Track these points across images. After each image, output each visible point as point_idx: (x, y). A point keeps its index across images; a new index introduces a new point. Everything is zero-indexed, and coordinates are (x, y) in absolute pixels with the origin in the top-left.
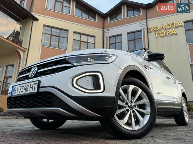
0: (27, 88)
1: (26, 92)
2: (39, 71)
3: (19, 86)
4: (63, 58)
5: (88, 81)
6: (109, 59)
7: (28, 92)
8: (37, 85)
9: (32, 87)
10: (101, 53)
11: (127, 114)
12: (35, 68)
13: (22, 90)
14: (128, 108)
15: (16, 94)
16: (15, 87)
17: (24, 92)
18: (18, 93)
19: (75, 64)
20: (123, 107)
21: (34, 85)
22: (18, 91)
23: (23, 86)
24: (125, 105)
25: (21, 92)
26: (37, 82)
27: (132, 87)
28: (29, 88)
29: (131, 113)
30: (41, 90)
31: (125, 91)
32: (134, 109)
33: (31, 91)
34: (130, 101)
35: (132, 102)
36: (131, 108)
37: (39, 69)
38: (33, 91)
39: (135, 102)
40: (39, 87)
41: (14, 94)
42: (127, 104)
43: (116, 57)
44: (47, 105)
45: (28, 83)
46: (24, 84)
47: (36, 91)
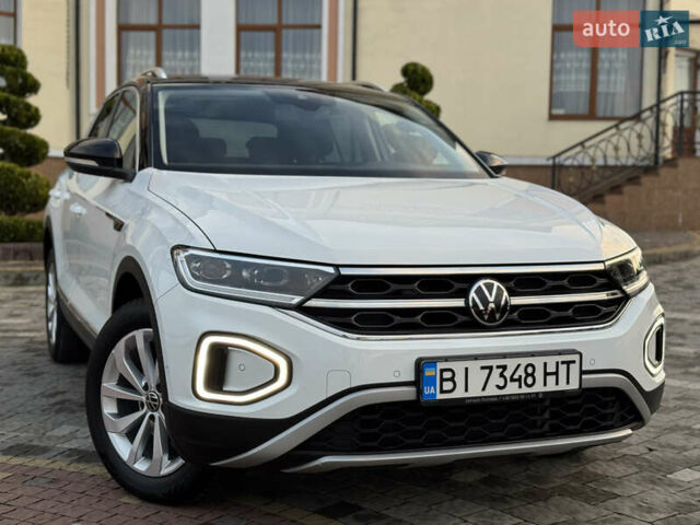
0: (530, 375)
1: (526, 390)
8: (575, 367)
9: (556, 373)
15: (457, 395)
16: (443, 366)
21: (563, 367)
25: (491, 386)
26: (577, 358)
28: (539, 375)
33: (551, 387)
38: (567, 387)
40: (581, 372)
41: (441, 397)
45: (532, 354)
46: (504, 356)
47: (574, 385)
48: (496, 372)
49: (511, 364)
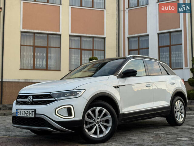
0: (28, 113)
1: (27, 116)
2: (34, 100)
3: (21, 110)
4: (49, 93)
5: (64, 111)
6: (79, 93)
7: (29, 116)
8: (34, 113)
9: (31, 113)
10: (74, 90)
11: (94, 127)
12: (31, 98)
13: (24, 114)
14: (95, 123)
15: (19, 116)
16: (18, 110)
17: (26, 116)
18: (21, 116)
19: (56, 99)
20: (92, 123)
21: (32, 112)
22: (21, 114)
23: (24, 111)
24: (94, 122)
25: (23, 115)
26: (34, 111)
27: (98, 108)
28: (29, 113)
29: (97, 126)
30: (37, 116)
31: (94, 112)
32: (99, 124)
33: (30, 116)
34: (97, 118)
35: (98, 119)
36: (97, 123)
37: (33, 98)
38: (32, 116)
39: (101, 118)
40: (35, 114)
41: (18, 116)
42: (94, 120)
43: (84, 90)
44: (42, 125)
45: (28, 109)
46: (25, 109)
47: (34, 116)
48: (24, 112)
49: (25, 111)
